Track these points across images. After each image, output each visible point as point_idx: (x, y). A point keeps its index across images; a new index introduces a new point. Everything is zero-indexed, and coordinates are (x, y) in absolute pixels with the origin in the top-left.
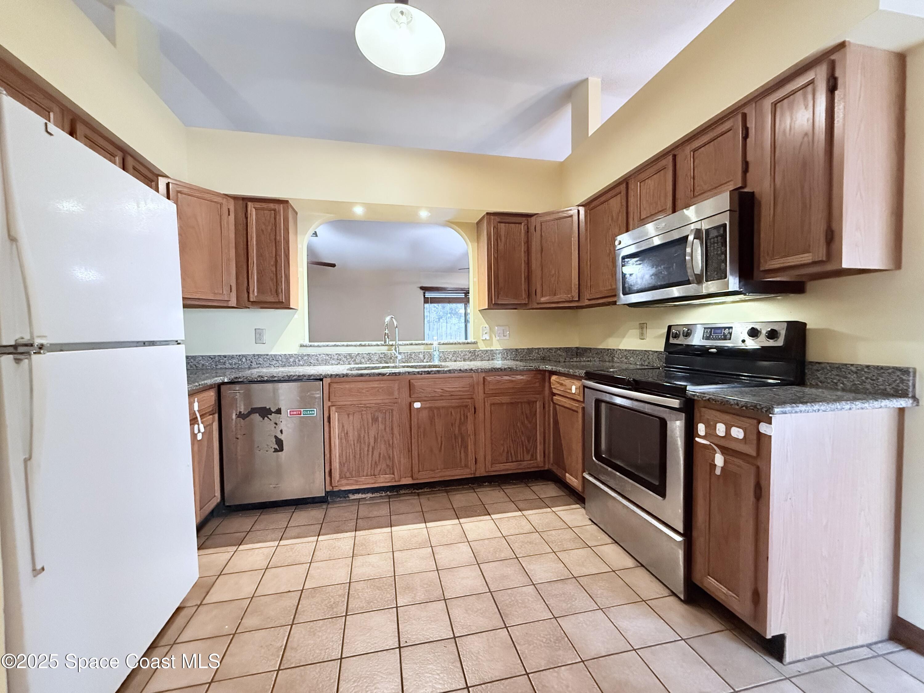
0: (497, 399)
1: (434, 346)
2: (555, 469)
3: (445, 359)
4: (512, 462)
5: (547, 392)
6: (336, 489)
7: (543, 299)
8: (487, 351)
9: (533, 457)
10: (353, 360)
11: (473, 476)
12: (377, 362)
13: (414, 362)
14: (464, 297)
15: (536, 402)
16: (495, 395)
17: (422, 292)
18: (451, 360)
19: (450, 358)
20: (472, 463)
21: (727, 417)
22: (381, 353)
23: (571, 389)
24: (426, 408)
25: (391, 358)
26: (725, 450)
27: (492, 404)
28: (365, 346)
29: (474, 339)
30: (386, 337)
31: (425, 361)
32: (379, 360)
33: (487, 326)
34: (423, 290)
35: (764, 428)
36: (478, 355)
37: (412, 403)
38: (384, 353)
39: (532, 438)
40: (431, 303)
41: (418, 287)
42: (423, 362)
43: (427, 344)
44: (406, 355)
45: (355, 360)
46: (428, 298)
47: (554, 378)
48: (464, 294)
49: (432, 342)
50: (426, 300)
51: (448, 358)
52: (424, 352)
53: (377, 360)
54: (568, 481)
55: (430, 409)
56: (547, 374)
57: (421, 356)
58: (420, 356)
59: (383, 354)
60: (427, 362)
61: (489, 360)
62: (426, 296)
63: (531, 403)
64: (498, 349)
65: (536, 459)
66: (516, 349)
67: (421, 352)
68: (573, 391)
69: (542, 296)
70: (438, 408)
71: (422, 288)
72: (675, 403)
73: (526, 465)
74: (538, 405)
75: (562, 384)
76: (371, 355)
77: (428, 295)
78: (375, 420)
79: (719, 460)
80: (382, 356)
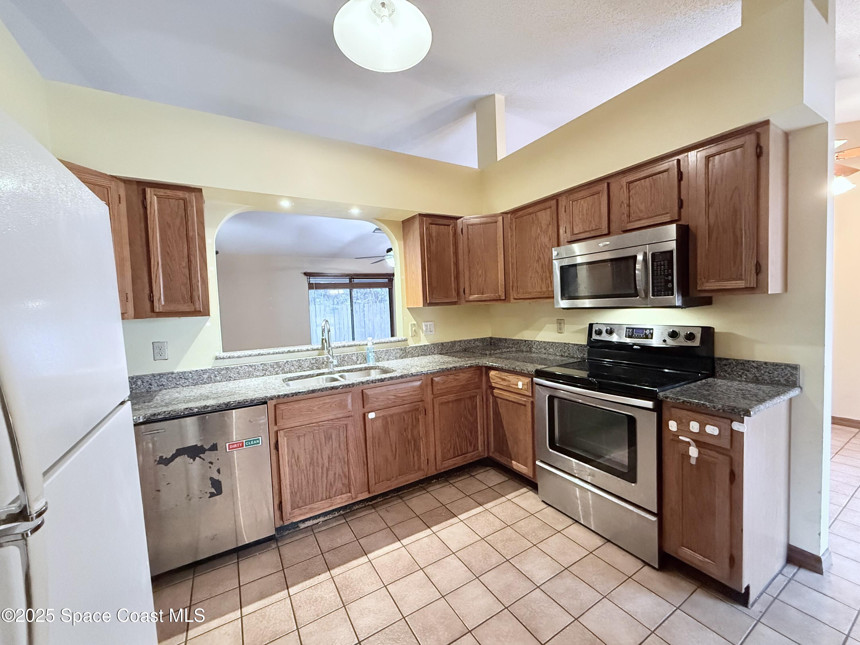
0: (445, 398)
1: (368, 346)
2: (498, 457)
3: (378, 359)
4: (458, 456)
5: (484, 386)
6: (286, 523)
7: (472, 298)
8: (416, 347)
9: (476, 448)
10: (281, 369)
11: (425, 477)
12: (308, 369)
13: (348, 365)
14: (349, 282)
15: (476, 396)
16: (442, 395)
17: (305, 278)
18: (383, 359)
19: (383, 357)
20: (423, 466)
21: (702, 417)
22: (313, 359)
23: (517, 385)
24: (379, 417)
25: (323, 363)
26: (699, 444)
27: (442, 404)
28: (294, 352)
29: (404, 336)
30: (324, 341)
31: (358, 362)
32: (310, 366)
33: (415, 323)
34: (307, 276)
35: (736, 426)
36: (409, 352)
37: (366, 414)
38: (315, 359)
39: (473, 430)
40: (316, 288)
41: (302, 273)
42: (356, 363)
43: (360, 345)
44: (339, 358)
45: (283, 369)
46: (313, 283)
47: (492, 373)
48: (348, 280)
49: (365, 343)
50: (311, 286)
51: (381, 357)
52: (357, 353)
53: (308, 367)
54: (515, 467)
55: (384, 418)
56: (484, 369)
57: (354, 358)
58: (353, 358)
59: (315, 360)
60: (361, 363)
61: (418, 356)
62: (311, 282)
63: (472, 398)
64: (426, 344)
65: (478, 449)
66: (442, 344)
67: (354, 354)
68: (520, 385)
69: (471, 294)
70: (391, 416)
71: (305, 274)
72: (649, 404)
73: (471, 457)
74: (478, 398)
75: (504, 380)
76: (301, 361)
77: (313, 280)
78: (328, 438)
79: (693, 452)
80: (314, 362)
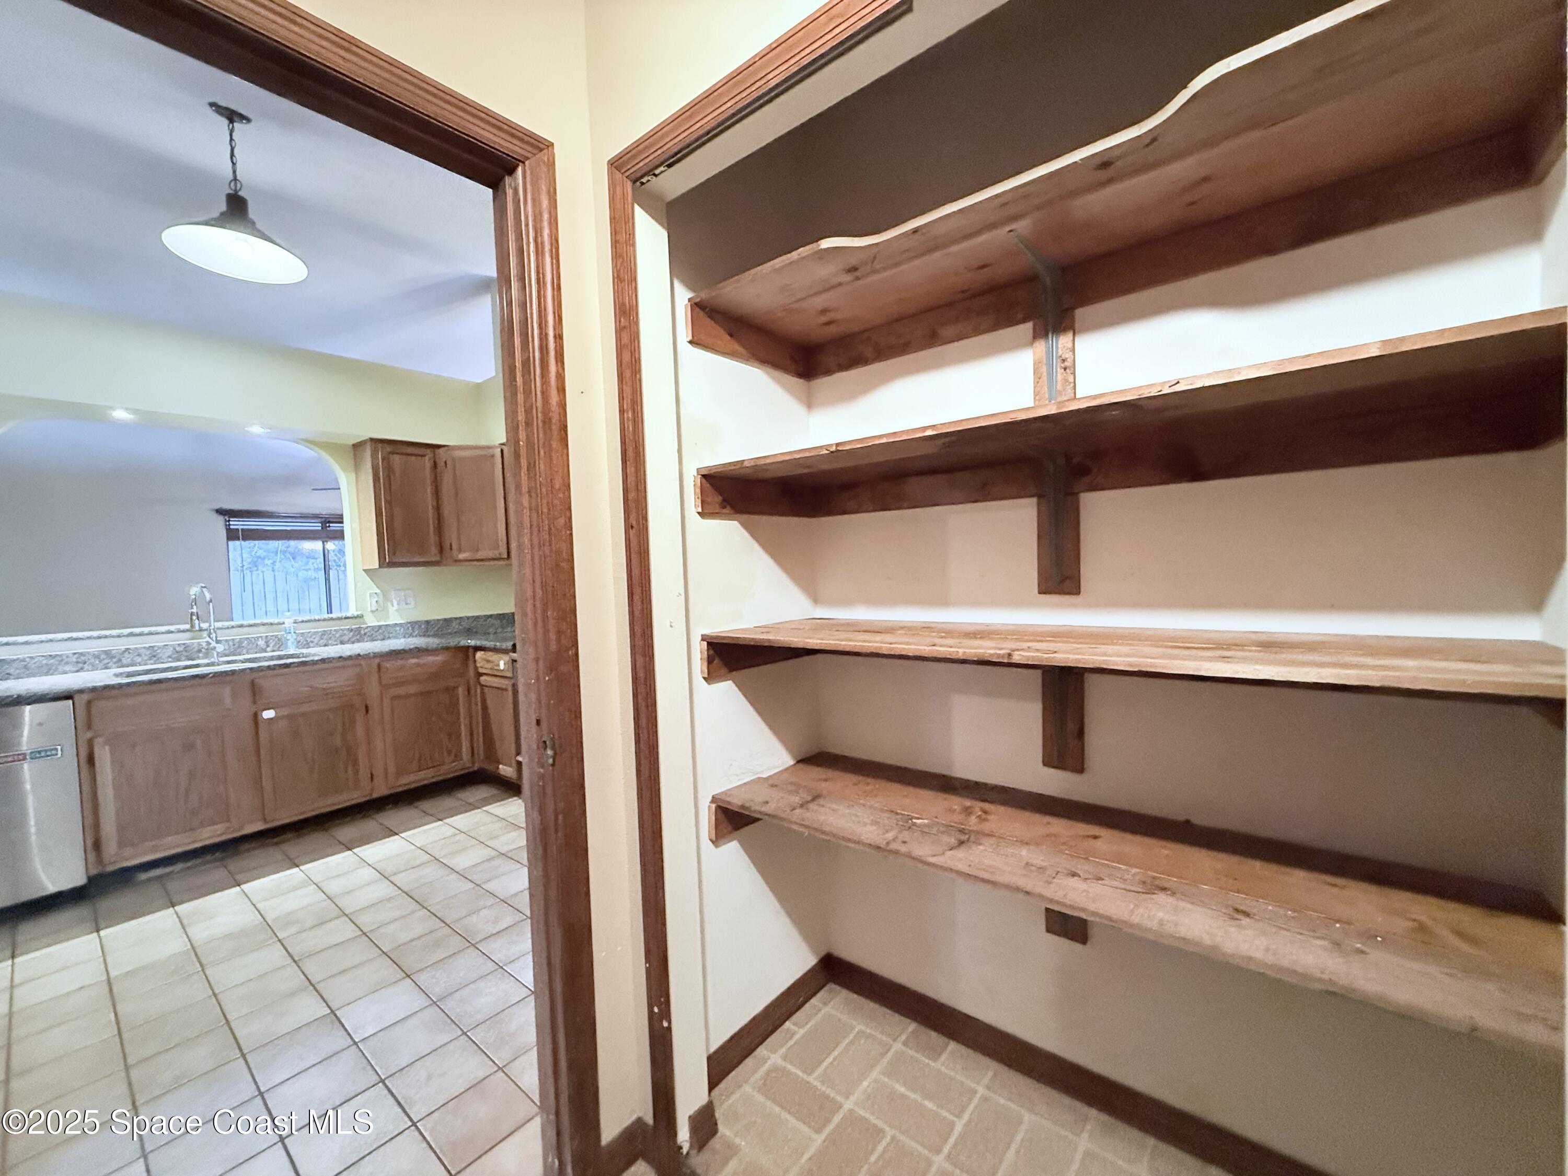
0: (401, 691)
1: (286, 625)
2: (486, 766)
3: (308, 644)
4: (428, 769)
5: (472, 672)
7: (462, 556)
8: (380, 627)
9: (458, 757)
10: (114, 660)
11: (368, 798)
12: (170, 660)
13: (248, 653)
14: (320, 528)
15: (457, 687)
16: (396, 685)
17: (220, 520)
18: (317, 644)
19: (316, 641)
20: (365, 782)
22: (179, 645)
23: (498, 665)
24: (283, 717)
25: (200, 651)
27: (395, 698)
28: (141, 634)
29: (357, 610)
30: (194, 617)
31: (268, 649)
32: (174, 656)
33: (378, 591)
34: (224, 515)
36: (365, 634)
37: (259, 713)
38: (184, 644)
39: (454, 735)
40: (244, 539)
41: (212, 510)
42: (266, 651)
43: (272, 624)
44: (231, 643)
45: (120, 660)
46: (238, 530)
47: (479, 655)
48: (320, 525)
49: (281, 621)
50: (232, 535)
51: (312, 642)
52: (267, 636)
53: (169, 657)
55: (291, 717)
56: (471, 651)
57: (261, 643)
58: (259, 643)
59: (184, 646)
60: (273, 651)
61: (384, 639)
62: (231, 527)
63: (451, 691)
64: (398, 622)
65: (461, 759)
66: (428, 622)
67: (261, 637)
68: (502, 666)
69: (460, 551)
70: (304, 715)
71: (220, 512)
73: (449, 769)
74: (461, 691)
75: (488, 661)
76: (156, 648)
77: (236, 524)
78: (189, 747)
80: (181, 649)
